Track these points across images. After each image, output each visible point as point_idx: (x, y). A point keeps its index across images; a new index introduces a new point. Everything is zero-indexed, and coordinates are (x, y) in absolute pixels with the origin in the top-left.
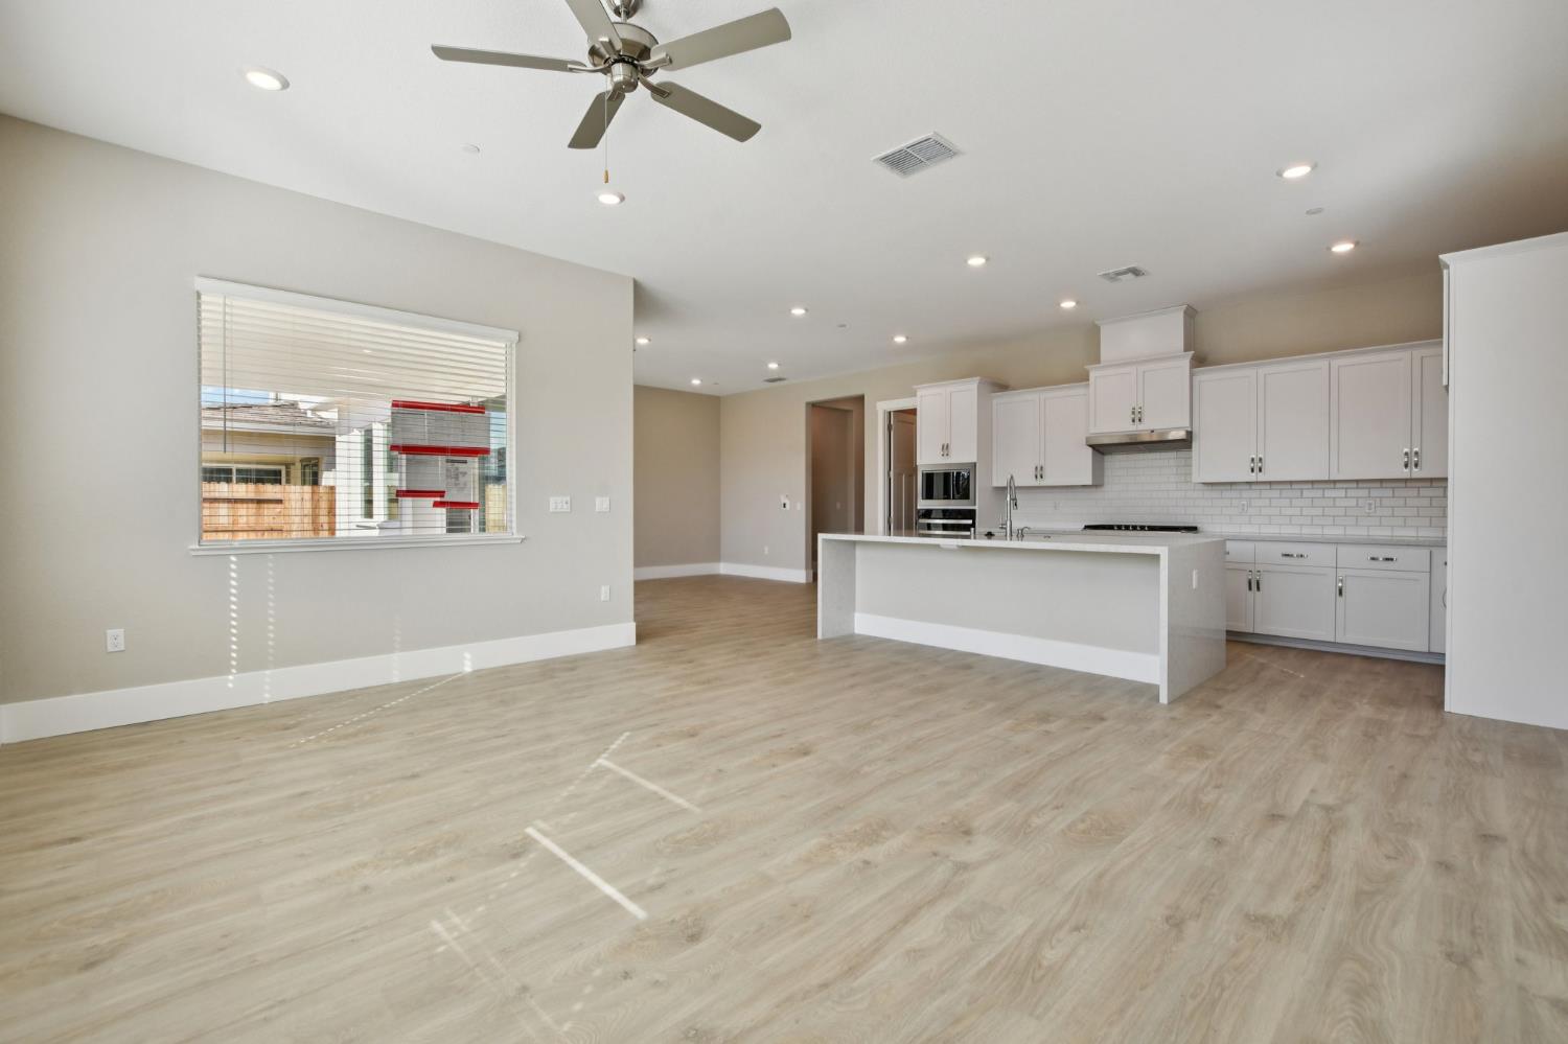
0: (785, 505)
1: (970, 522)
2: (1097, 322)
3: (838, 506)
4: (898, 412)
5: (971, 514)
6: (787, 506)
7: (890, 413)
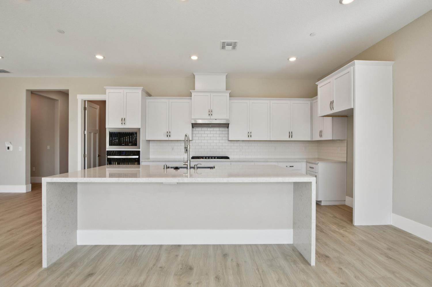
0: (8, 148)
1: (137, 157)
2: (194, 73)
3: (48, 148)
4: (89, 101)
5: (138, 153)
6: (11, 149)
7: (85, 101)
